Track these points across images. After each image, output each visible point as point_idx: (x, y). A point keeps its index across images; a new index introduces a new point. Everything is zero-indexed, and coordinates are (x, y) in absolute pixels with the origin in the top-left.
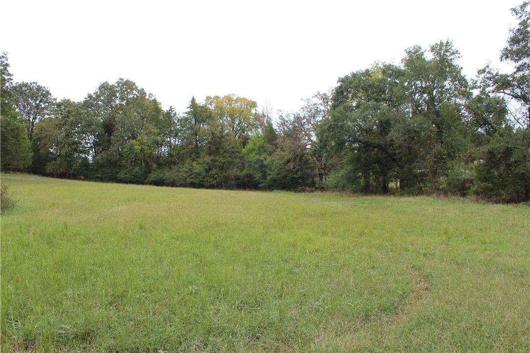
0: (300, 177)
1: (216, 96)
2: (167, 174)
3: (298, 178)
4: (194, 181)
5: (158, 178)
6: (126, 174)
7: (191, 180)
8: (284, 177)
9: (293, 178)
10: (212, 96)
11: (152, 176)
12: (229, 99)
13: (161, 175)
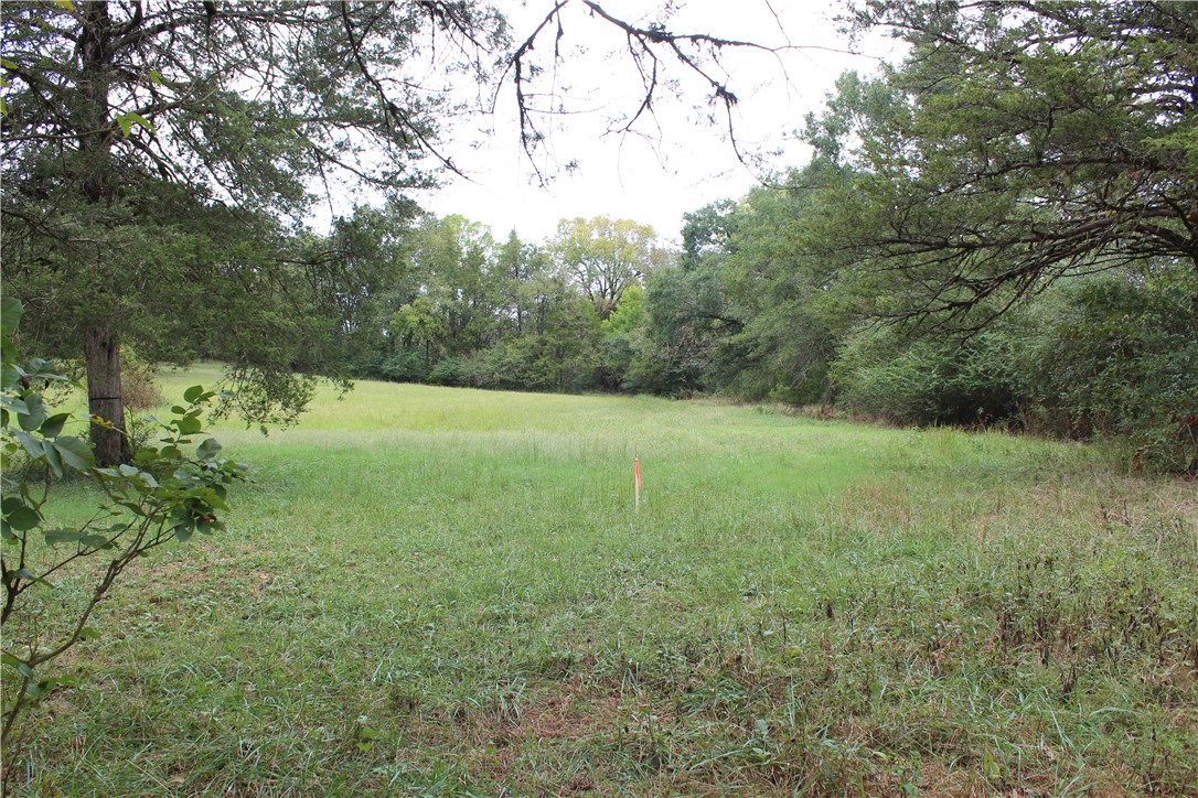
0: (685, 372)
1: (577, 219)
2: (465, 366)
3: (680, 374)
4: (507, 378)
5: (447, 372)
6: (396, 364)
7: (501, 376)
8: (657, 373)
9: (672, 375)
10: (571, 218)
11: (438, 370)
12: (602, 224)
13: (453, 367)
